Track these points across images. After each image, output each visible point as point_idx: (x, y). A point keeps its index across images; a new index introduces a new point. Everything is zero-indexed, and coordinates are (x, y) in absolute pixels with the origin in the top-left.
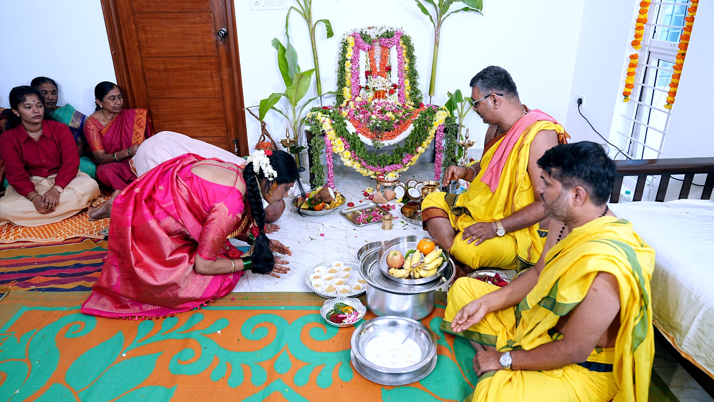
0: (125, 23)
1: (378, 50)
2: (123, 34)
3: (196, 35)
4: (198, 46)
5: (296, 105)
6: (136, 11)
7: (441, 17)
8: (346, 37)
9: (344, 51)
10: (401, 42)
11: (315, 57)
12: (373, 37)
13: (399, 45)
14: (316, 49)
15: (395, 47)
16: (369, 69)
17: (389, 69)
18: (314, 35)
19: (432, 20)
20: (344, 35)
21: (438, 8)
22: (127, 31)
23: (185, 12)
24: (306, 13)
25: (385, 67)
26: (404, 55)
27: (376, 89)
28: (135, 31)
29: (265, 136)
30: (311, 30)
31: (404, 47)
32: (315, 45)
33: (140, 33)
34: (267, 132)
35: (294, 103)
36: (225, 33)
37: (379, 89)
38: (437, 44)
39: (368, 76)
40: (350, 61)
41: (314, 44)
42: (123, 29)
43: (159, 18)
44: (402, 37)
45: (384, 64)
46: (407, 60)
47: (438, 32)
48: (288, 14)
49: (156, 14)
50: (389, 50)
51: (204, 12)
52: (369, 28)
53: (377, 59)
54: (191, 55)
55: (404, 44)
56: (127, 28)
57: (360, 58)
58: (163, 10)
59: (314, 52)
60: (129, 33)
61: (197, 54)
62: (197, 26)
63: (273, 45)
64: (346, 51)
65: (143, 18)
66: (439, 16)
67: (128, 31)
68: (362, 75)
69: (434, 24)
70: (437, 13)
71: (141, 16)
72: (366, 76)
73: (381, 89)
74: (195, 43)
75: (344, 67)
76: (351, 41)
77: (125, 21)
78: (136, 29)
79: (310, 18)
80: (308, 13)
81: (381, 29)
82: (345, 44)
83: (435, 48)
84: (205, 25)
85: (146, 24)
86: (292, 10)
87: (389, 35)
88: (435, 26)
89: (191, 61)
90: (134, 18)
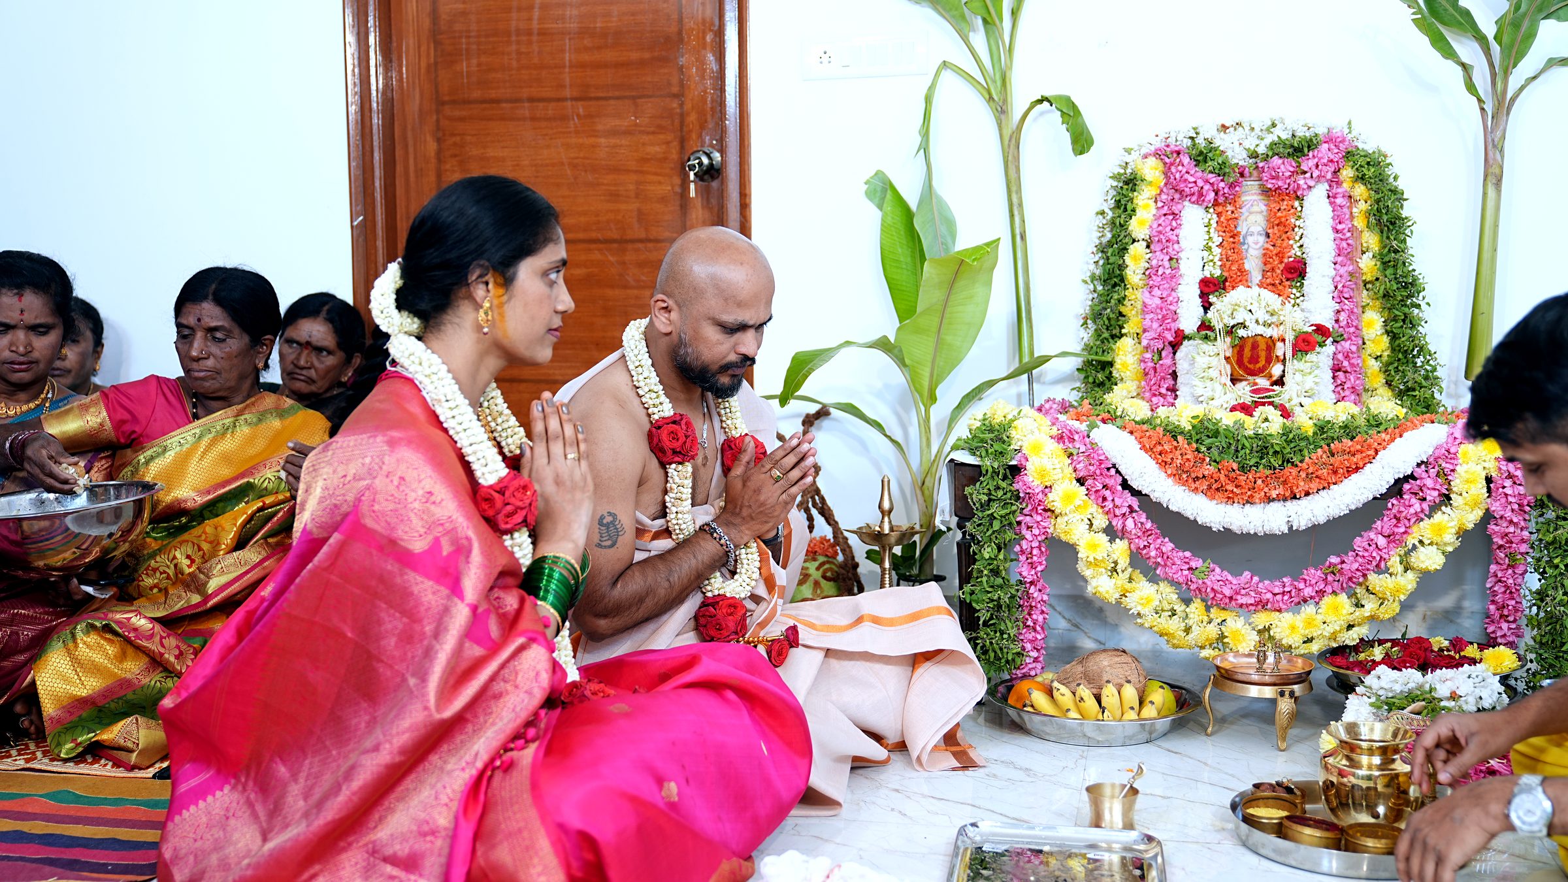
0: (409, 134)
1: (1255, 209)
2: (399, 168)
3: (616, 170)
4: (623, 207)
5: (933, 398)
6: (446, 98)
7: (1507, 73)
8: (1134, 160)
9: (1123, 206)
10: (1347, 173)
11: (1018, 232)
12: (1238, 156)
13: (1339, 183)
14: (1020, 205)
15: (1321, 190)
16: (1217, 273)
17: (1297, 271)
18: (1017, 159)
19: (1471, 87)
20: (1128, 151)
21: (1496, 48)
22: (411, 161)
23: (591, 99)
24: (994, 81)
25: (1282, 266)
26: (1360, 223)
27: (1241, 332)
28: (433, 161)
29: (814, 512)
30: (1006, 142)
31: (1360, 190)
32: (1019, 191)
33: (448, 166)
34: (823, 499)
35: (926, 393)
36: (711, 165)
37: (1254, 330)
38: (1493, 175)
39: (1212, 299)
40: (1144, 244)
41: (1014, 189)
42: (399, 153)
43: (512, 119)
44: (1349, 155)
45: (1280, 255)
46: (1372, 240)
47: (1499, 133)
48: (932, 88)
49: (504, 105)
50: (1297, 204)
51: (650, 97)
52: (1224, 128)
53: (1250, 240)
54: (594, 235)
55: (1361, 179)
56: (411, 150)
57: (1183, 233)
58: (525, 93)
59: (1012, 216)
60: (416, 165)
61: (615, 235)
62: (623, 142)
63: (870, 195)
64: (1129, 207)
65: (462, 119)
66: (1500, 73)
67: (415, 158)
68: (1189, 293)
69: (1480, 100)
70: (1491, 65)
71: (457, 113)
72: (1204, 296)
73: (1260, 330)
74: (614, 196)
75: (1123, 267)
76: (1152, 171)
77: (409, 127)
78: (439, 152)
79: (1005, 101)
80: (999, 83)
81: (1268, 131)
82: (1130, 182)
83: (1485, 194)
84: (651, 137)
85: (468, 138)
86: (947, 75)
87: (1298, 149)
88: (1482, 109)
89: (597, 256)
90: (438, 121)
